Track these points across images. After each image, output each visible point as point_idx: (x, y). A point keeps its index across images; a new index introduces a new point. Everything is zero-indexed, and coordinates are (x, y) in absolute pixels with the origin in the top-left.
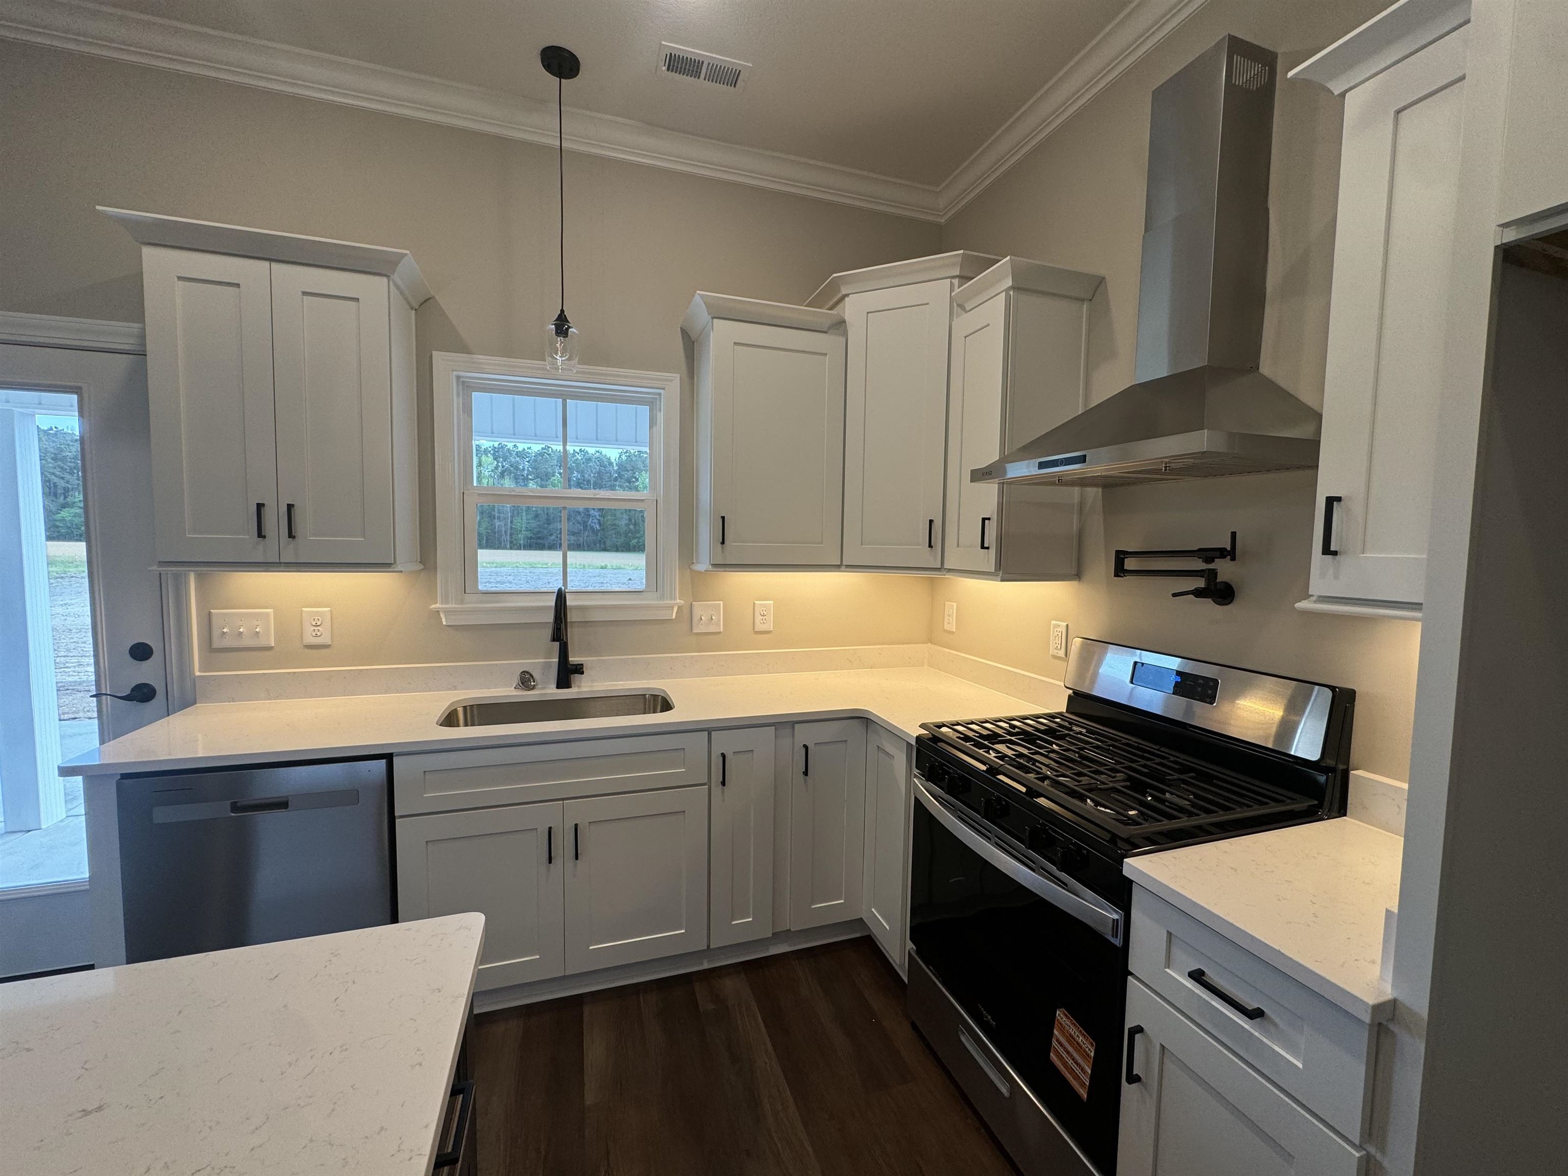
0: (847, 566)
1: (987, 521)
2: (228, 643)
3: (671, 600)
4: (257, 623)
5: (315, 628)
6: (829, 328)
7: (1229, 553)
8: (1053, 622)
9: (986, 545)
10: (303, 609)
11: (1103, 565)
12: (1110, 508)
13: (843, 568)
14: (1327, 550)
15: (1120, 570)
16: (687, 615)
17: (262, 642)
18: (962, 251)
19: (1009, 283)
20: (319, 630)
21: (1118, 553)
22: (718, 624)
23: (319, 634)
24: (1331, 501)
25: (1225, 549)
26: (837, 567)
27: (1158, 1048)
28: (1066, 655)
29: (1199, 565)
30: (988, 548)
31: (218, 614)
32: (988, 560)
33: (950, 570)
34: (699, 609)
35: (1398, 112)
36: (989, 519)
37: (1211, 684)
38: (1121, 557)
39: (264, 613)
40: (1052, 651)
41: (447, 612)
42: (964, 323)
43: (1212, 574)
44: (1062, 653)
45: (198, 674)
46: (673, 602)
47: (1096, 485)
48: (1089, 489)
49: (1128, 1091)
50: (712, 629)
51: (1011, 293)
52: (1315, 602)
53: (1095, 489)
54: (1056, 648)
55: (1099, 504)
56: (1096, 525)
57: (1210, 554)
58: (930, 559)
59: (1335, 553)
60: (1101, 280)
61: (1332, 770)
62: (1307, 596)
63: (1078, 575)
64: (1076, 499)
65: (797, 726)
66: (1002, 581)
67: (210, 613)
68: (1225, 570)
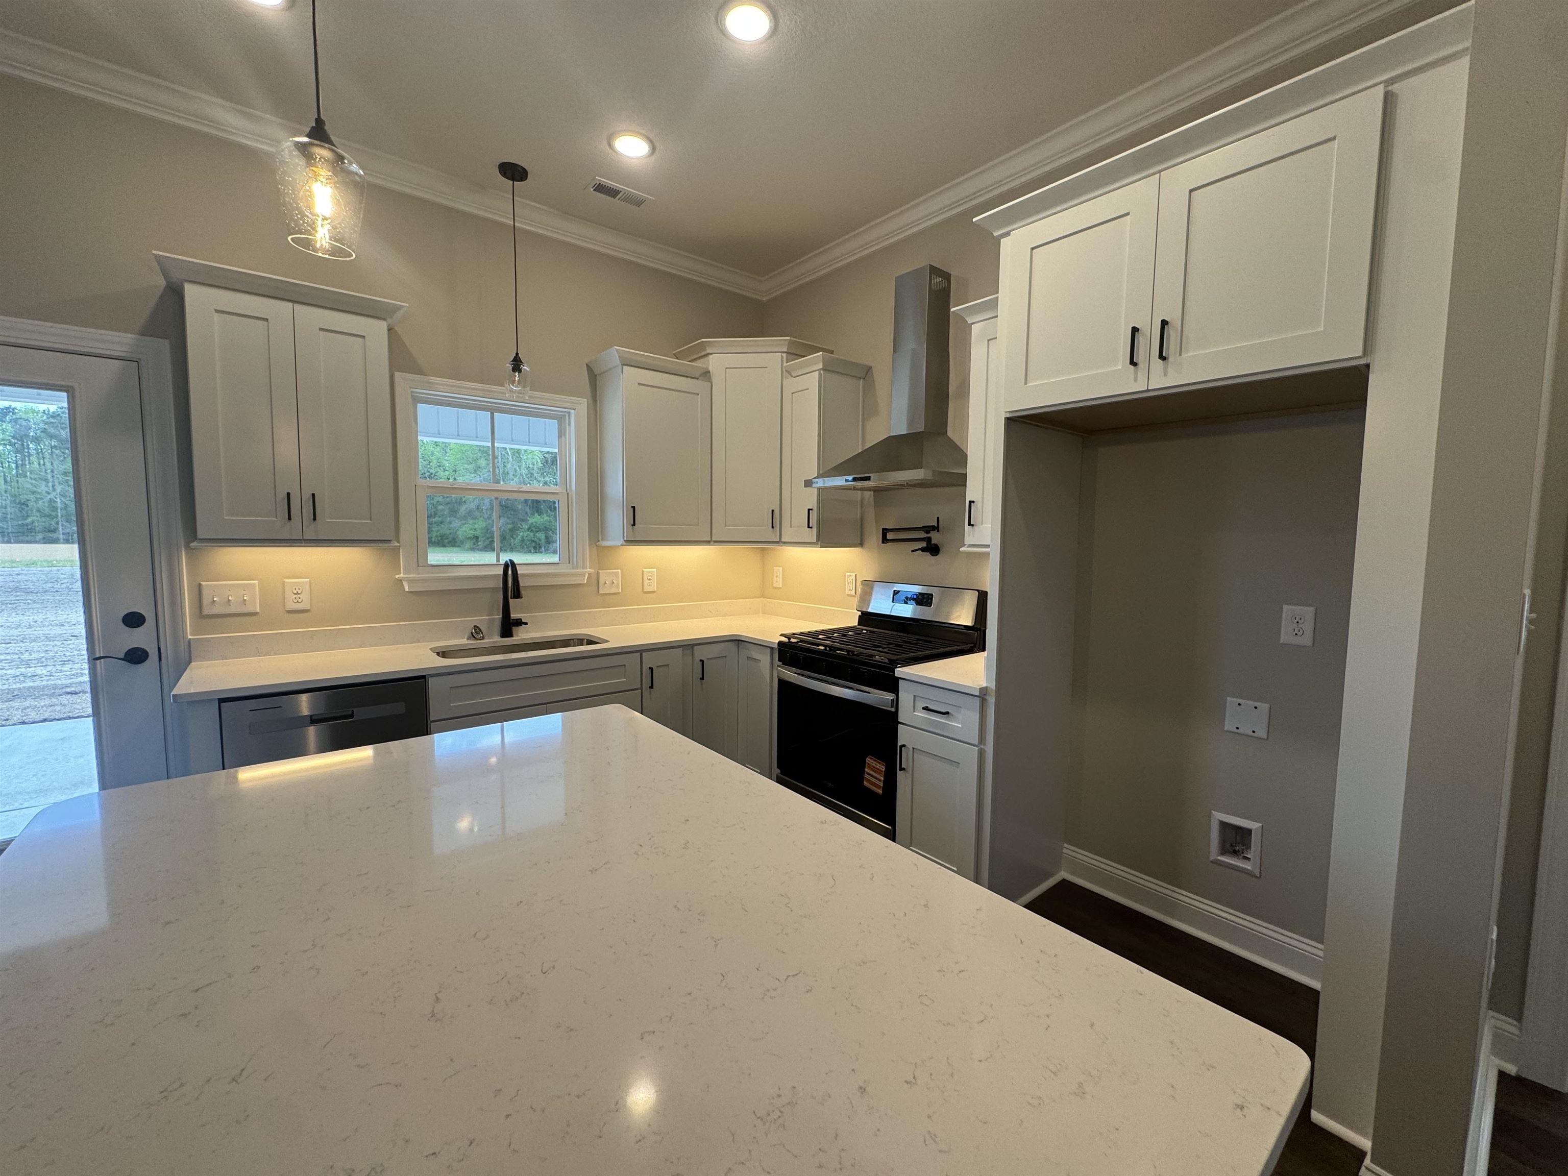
0: (715, 542)
1: (811, 511)
2: (216, 610)
3: (583, 568)
4: (245, 593)
5: (296, 596)
6: (700, 376)
7: (936, 528)
8: (847, 574)
9: (810, 526)
10: (286, 580)
11: (874, 537)
12: (878, 504)
13: (712, 543)
14: (970, 524)
15: (885, 540)
16: (596, 581)
17: (249, 608)
18: (789, 338)
19: (821, 367)
20: (299, 598)
21: (883, 529)
22: (617, 587)
23: (300, 601)
24: (971, 502)
25: (934, 526)
26: (708, 542)
27: (911, 749)
28: (856, 593)
29: (923, 535)
30: (811, 528)
31: (206, 585)
32: (812, 535)
33: (785, 543)
34: (604, 576)
35: (989, 340)
36: (812, 509)
37: (930, 597)
38: (885, 531)
39: (251, 584)
40: (848, 592)
41: (410, 581)
42: (791, 384)
43: (929, 540)
44: (853, 592)
45: (190, 637)
46: (585, 570)
47: (870, 490)
48: (866, 492)
49: (900, 774)
50: (613, 590)
51: (822, 372)
52: (968, 547)
53: (870, 492)
54: (850, 590)
55: (872, 499)
56: (871, 513)
57: (928, 529)
58: (773, 536)
59: (973, 525)
60: (871, 368)
61: (980, 629)
62: (964, 545)
63: (861, 544)
64: (859, 498)
65: (696, 647)
66: (821, 547)
67: (200, 585)
68: (935, 537)
